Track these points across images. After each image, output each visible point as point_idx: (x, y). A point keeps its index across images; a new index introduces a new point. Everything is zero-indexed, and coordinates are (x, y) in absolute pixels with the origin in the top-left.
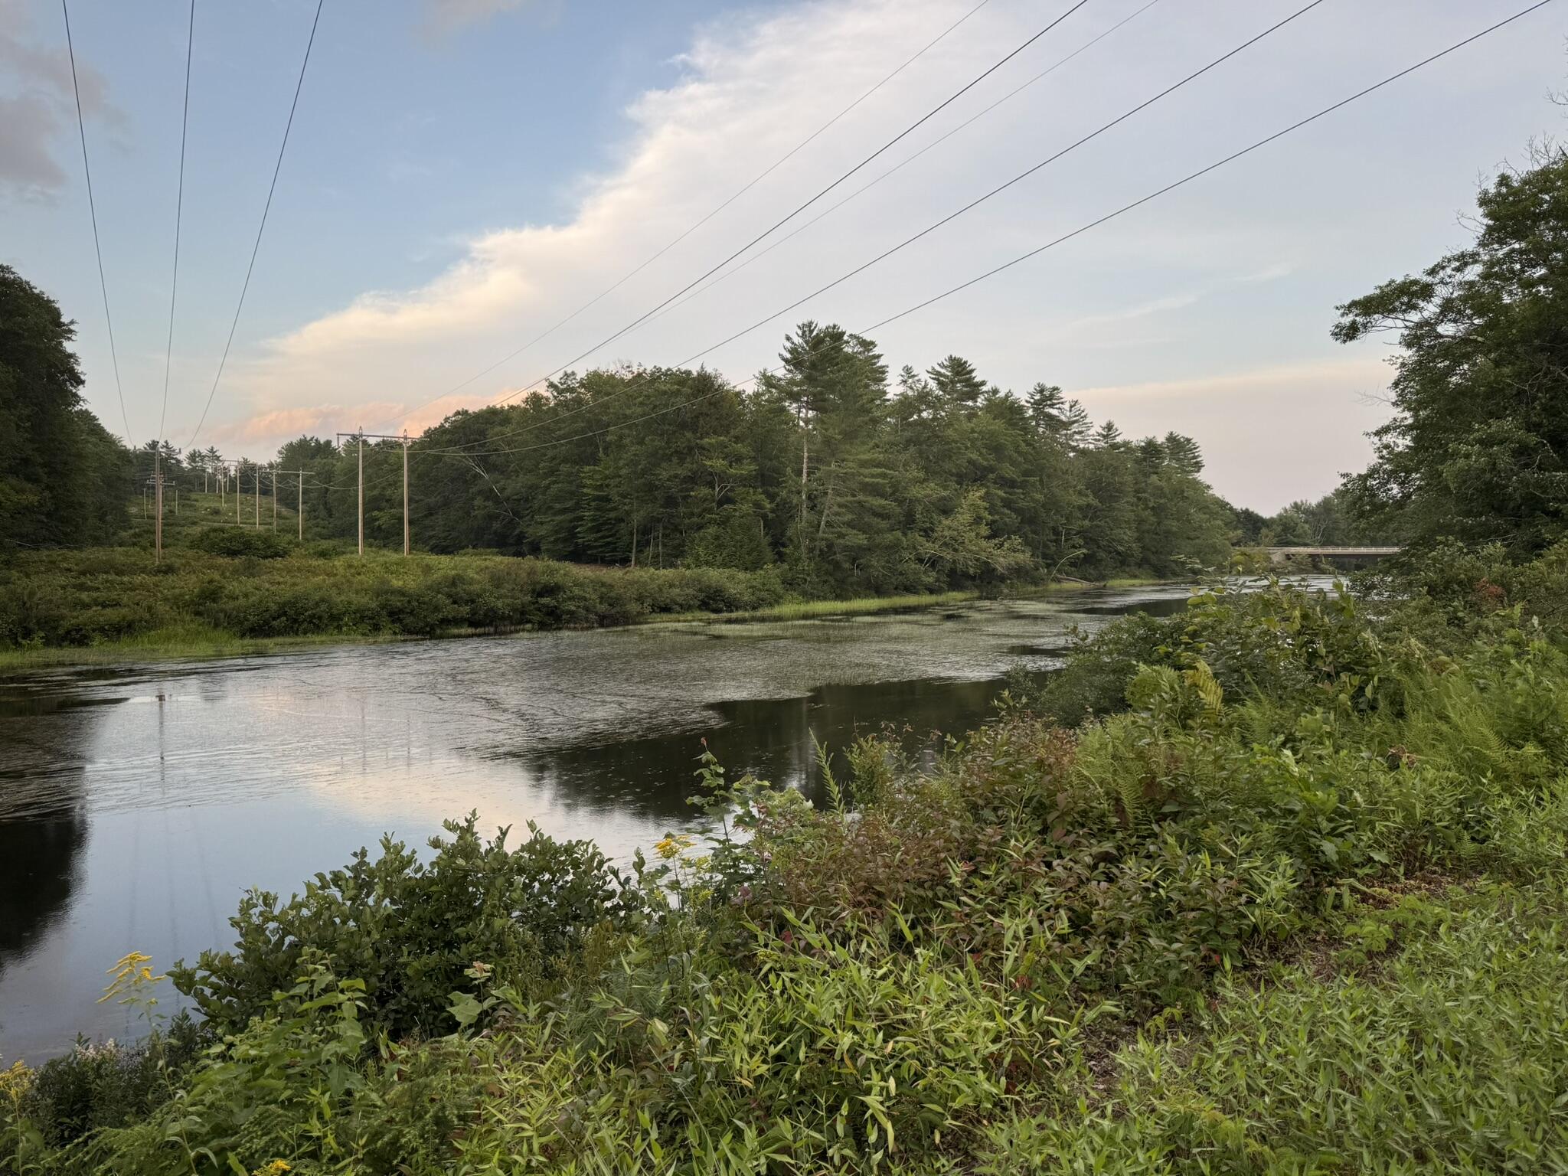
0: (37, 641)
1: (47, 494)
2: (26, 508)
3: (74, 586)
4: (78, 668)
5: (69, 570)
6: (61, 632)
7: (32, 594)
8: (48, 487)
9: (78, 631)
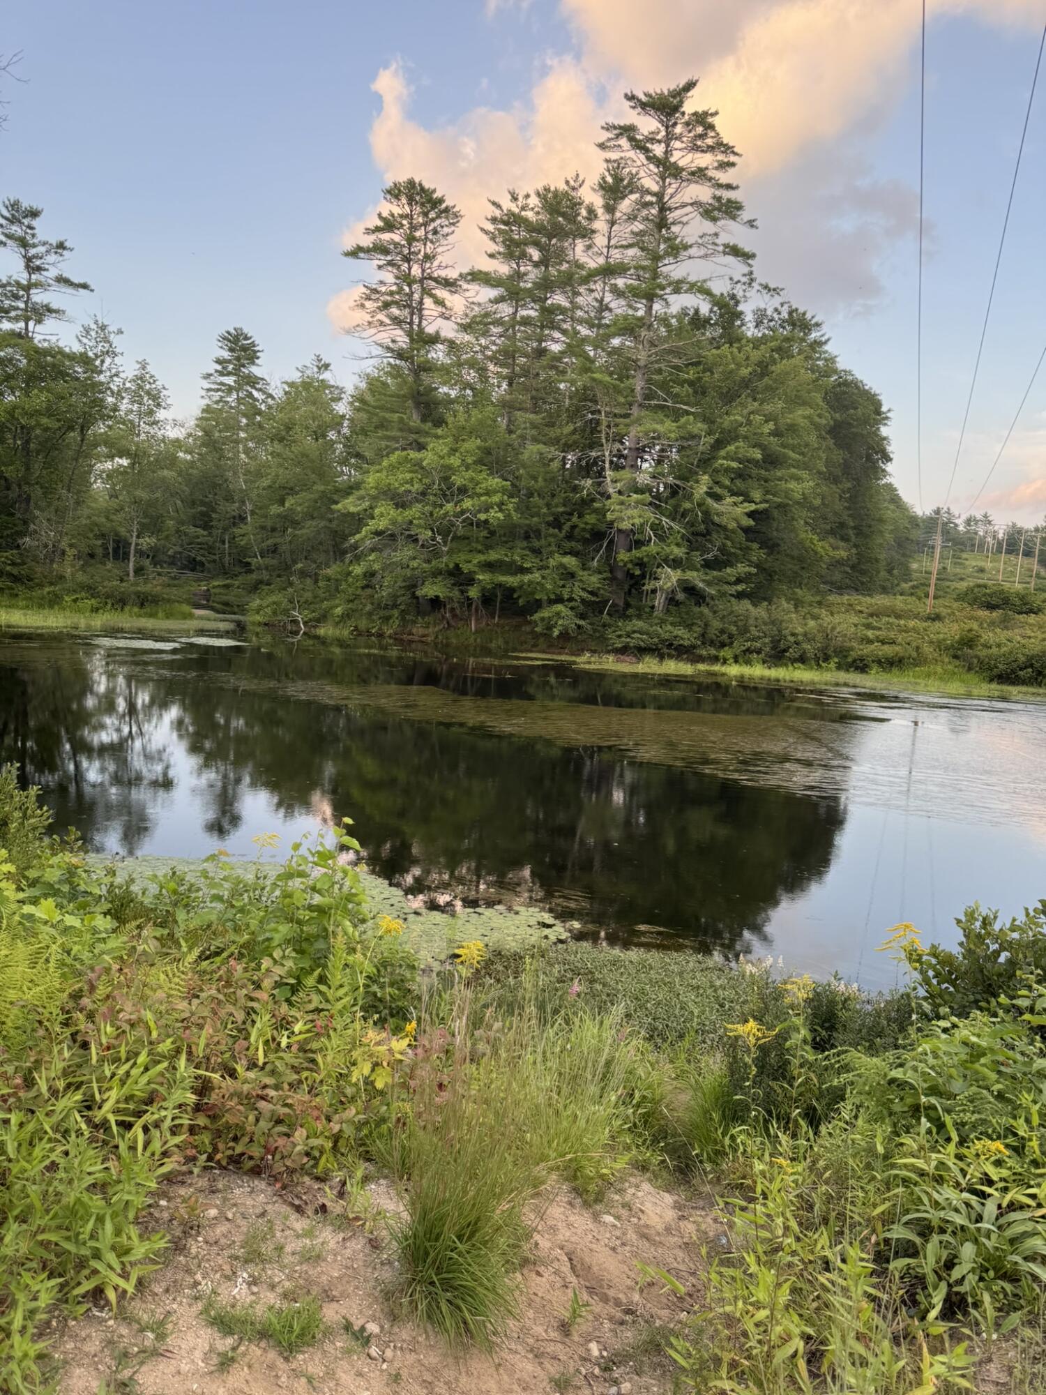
0: (832, 665)
1: (854, 551)
2: (838, 562)
3: (864, 625)
4: (858, 690)
5: (861, 612)
6: (850, 660)
7: (833, 628)
8: (856, 546)
9: (862, 660)
